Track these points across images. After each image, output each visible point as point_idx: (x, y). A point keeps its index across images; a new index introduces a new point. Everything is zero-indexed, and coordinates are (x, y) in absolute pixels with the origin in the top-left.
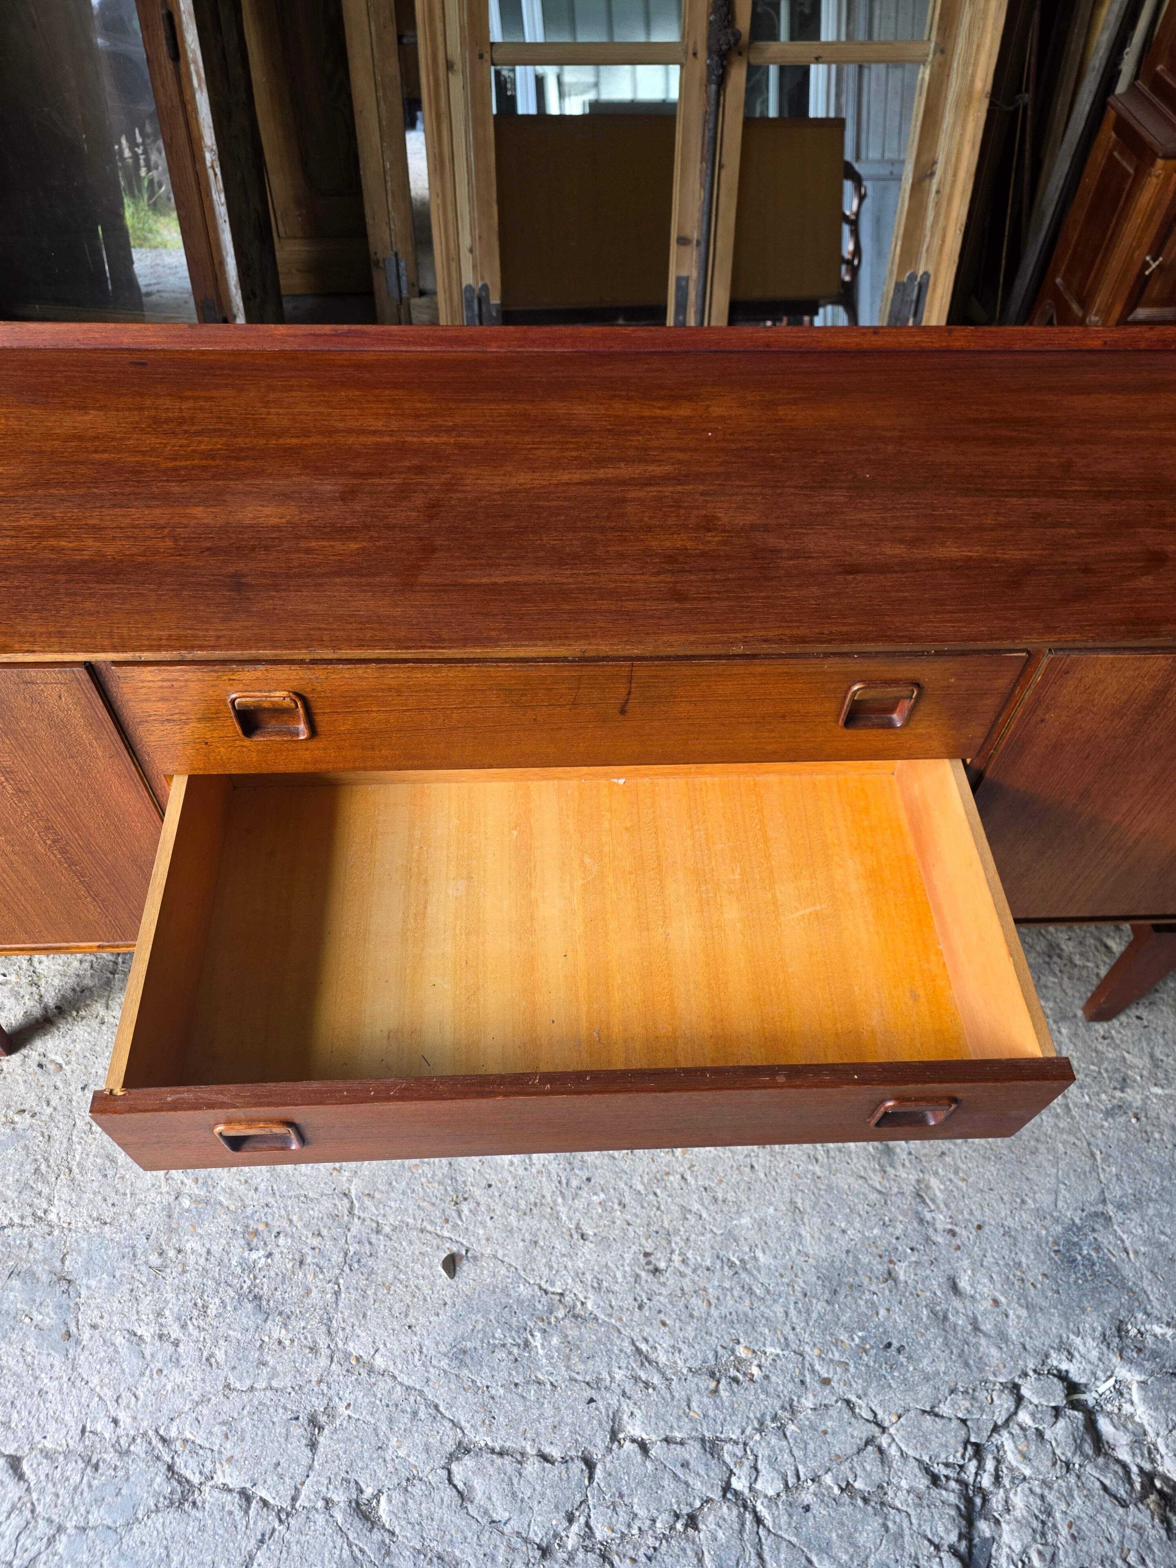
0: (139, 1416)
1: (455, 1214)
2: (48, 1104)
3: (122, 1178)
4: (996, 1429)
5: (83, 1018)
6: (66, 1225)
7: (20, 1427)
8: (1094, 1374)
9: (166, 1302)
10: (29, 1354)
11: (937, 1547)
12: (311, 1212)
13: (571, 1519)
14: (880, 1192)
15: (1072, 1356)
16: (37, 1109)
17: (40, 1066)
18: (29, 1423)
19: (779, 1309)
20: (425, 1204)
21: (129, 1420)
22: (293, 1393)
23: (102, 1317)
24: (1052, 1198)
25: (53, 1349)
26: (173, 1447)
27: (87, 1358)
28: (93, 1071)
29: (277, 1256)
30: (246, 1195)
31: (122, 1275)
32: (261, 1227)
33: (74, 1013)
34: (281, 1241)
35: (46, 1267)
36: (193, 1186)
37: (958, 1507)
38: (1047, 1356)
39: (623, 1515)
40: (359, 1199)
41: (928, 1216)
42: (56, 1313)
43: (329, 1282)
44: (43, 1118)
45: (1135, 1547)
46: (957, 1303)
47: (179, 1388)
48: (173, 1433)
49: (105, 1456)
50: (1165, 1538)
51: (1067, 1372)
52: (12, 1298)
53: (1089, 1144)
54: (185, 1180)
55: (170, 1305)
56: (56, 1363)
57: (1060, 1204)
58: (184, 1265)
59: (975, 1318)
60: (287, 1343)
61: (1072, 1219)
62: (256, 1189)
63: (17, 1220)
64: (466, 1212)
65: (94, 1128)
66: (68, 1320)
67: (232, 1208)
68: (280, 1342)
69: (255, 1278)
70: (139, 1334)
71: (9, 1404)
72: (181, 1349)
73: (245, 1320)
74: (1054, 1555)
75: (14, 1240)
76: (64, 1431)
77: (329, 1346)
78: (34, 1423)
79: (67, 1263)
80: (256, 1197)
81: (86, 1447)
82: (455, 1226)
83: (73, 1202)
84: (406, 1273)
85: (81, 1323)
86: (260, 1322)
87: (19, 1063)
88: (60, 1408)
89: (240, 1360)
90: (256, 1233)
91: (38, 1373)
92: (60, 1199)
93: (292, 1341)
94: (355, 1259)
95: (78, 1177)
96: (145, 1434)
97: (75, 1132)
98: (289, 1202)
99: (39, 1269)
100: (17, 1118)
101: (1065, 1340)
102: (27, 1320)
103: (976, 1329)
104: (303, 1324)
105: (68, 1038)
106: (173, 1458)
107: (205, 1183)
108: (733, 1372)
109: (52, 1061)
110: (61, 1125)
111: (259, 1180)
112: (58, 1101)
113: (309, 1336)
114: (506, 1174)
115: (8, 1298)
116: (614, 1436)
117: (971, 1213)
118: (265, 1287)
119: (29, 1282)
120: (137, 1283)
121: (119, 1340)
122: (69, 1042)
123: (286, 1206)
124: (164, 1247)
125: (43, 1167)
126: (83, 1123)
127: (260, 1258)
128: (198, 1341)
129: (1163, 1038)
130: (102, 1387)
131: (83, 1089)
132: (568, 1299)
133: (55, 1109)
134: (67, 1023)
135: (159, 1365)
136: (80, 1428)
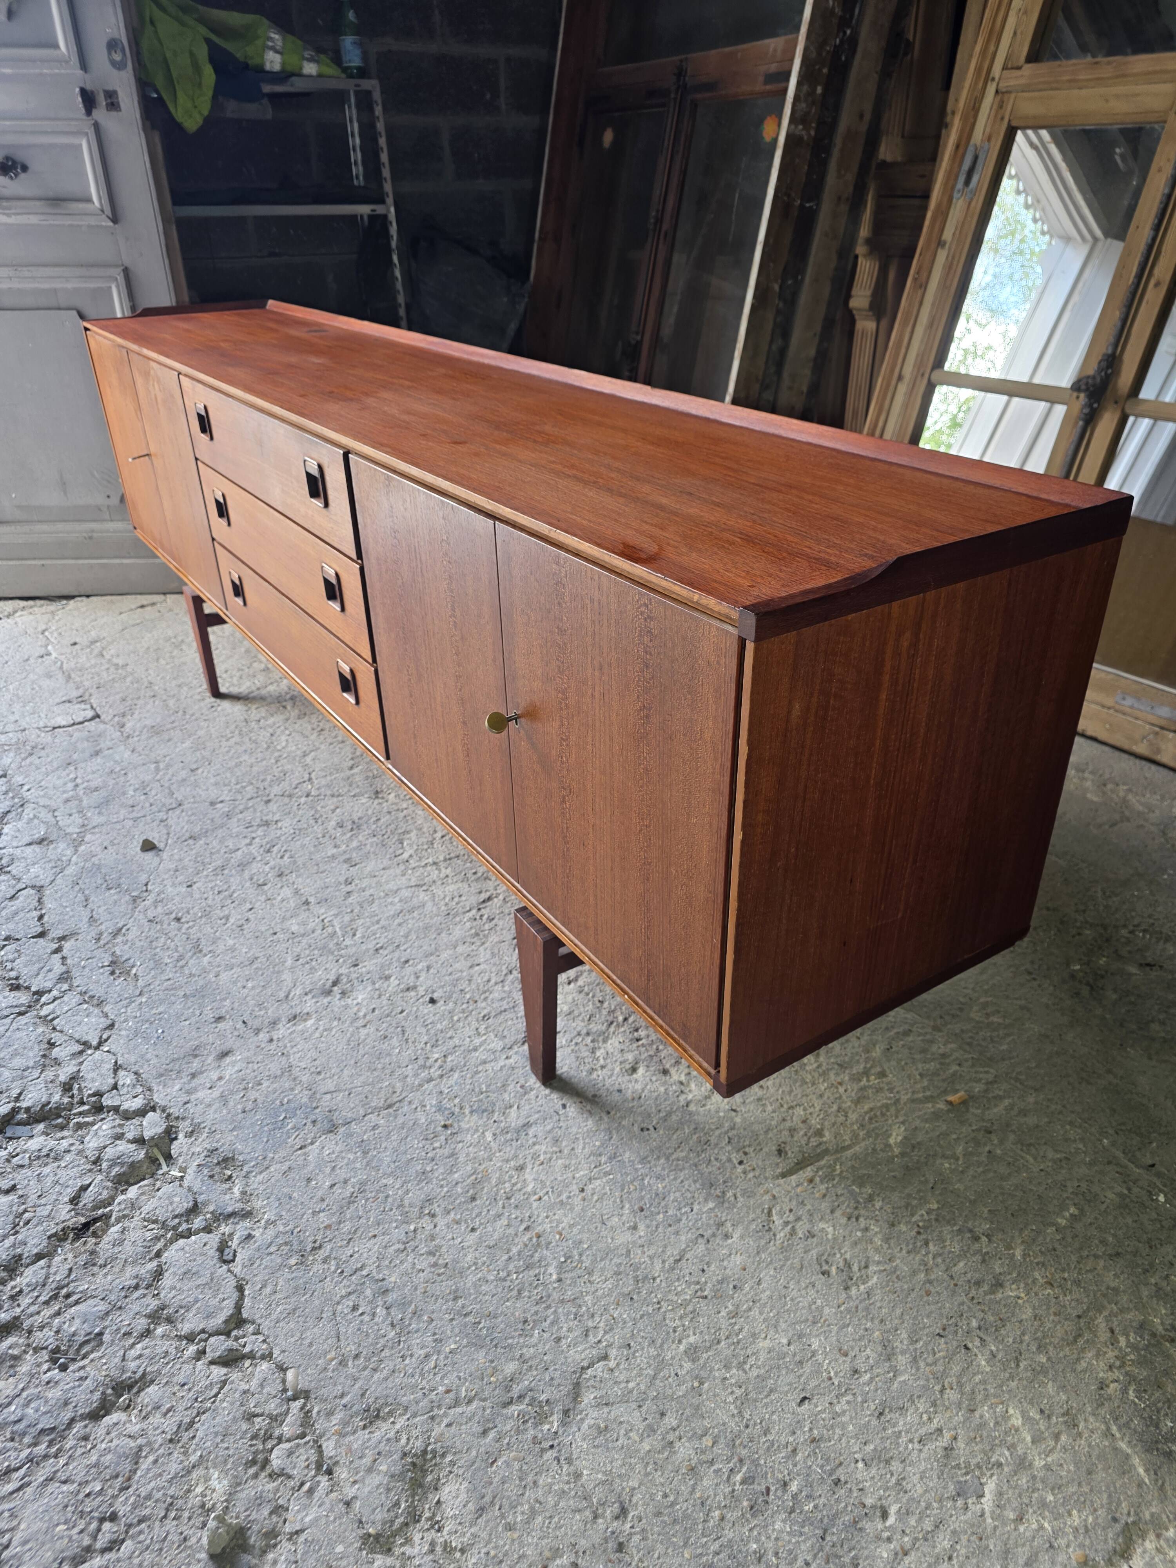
0: (33, 795)
4: (116, 1109)
8: (180, 1155)
9: (96, 780)
11: (17, 1099)
12: (164, 799)
13: (6, 939)
14: (287, 997)
15: (190, 1136)
17: (210, 708)
19: (171, 976)
20: (186, 829)
22: (56, 829)
23: (82, 769)
24: (333, 1089)
25: (61, 763)
26: (19, 809)
27: (59, 772)
29: (132, 799)
37: (49, 1103)
38: (183, 1119)
39: (11, 957)
41: (280, 1025)
45: (38, 1214)
46: (211, 1059)
50: (48, 1233)
51: (176, 1139)
53: (400, 1101)
57: (328, 1096)
59: (202, 1073)
61: (317, 1107)
64: (187, 842)
66: (77, 761)
67: (157, 778)
68: (85, 815)
69: (118, 797)
70: (76, 779)
72: (72, 792)
73: (93, 802)
74: (22, 1166)
75: (114, 736)
77: (87, 830)
80: (166, 781)
82: (175, 842)
83: (141, 741)
84: (139, 837)
85: (77, 765)
86: (94, 807)
87: (210, 702)
89: (71, 808)
90: (143, 789)
92: (141, 737)
93: (86, 819)
94: (142, 820)
95: (155, 737)
101: (202, 1125)
103: (193, 1076)
108: (117, 972)
109: (217, 708)
116: (63, 938)
117: (292, 1047)
129: (553, 1128)
132: (145, 894)
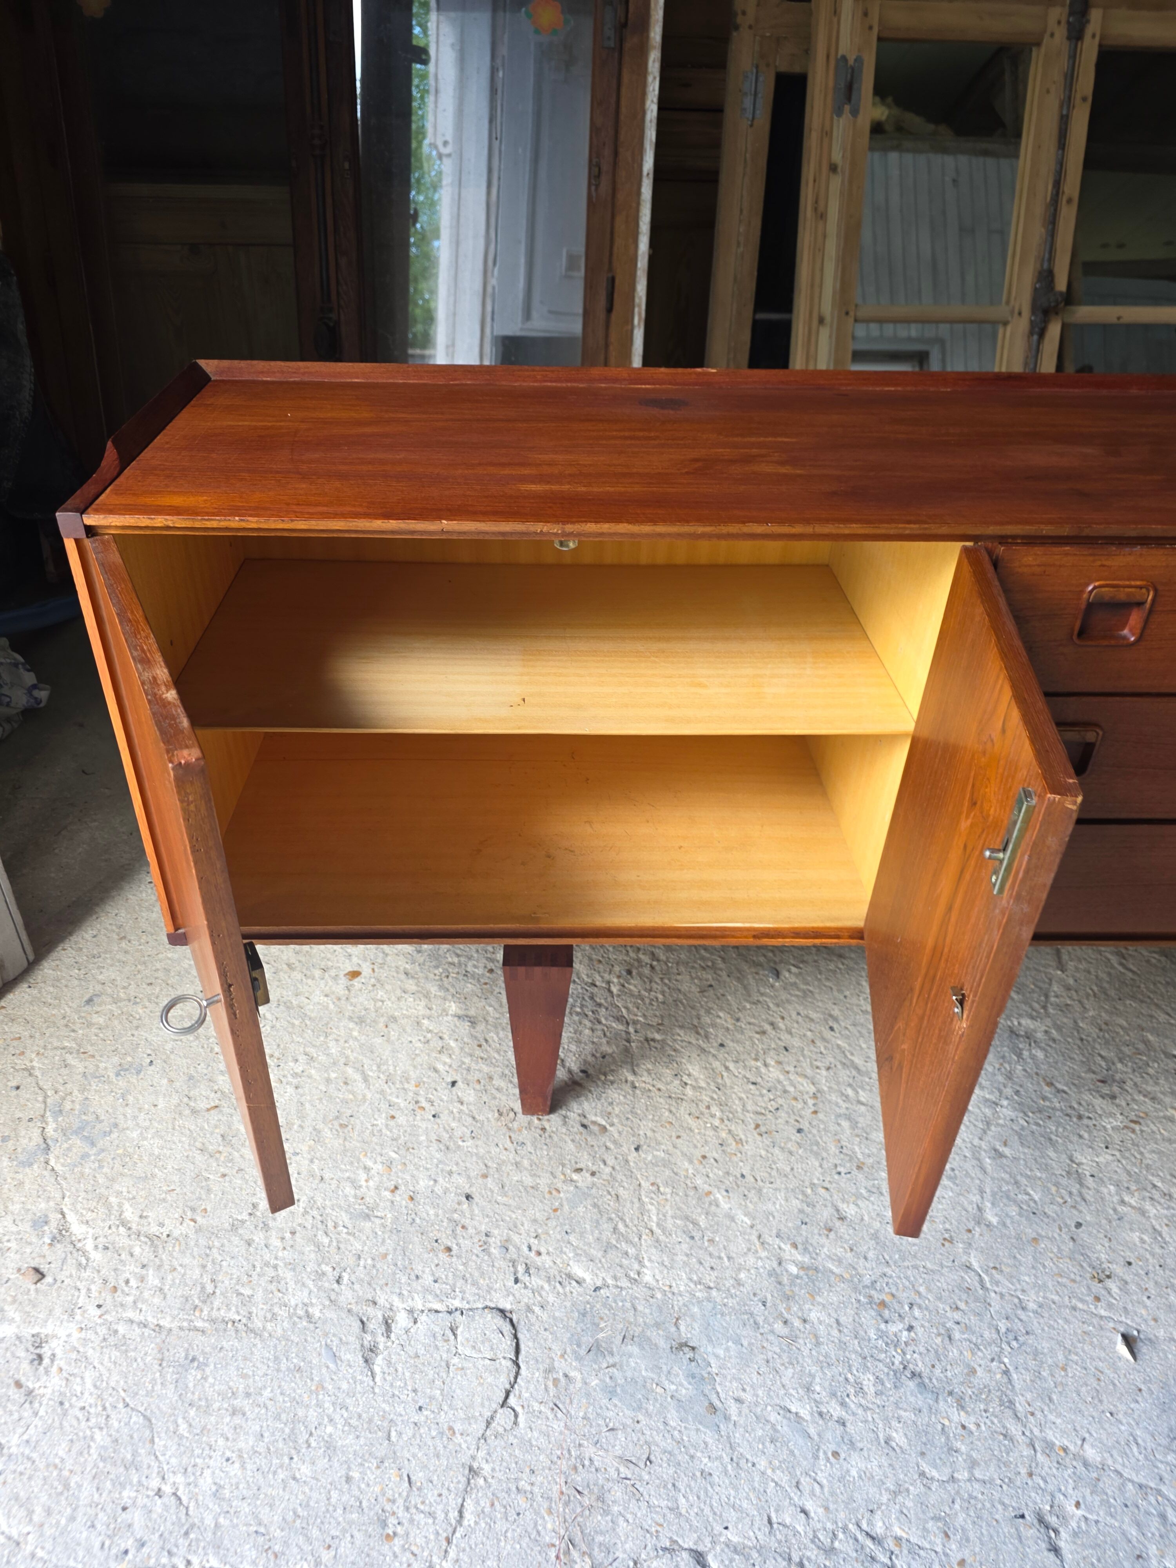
0: (831, 1506)
1: (1103, 1292)
2: (605, 1163)
3: (711, 1241)
5: (612, 1083)
6: (667, 1288)
7: (692, 1513)
9: (812, 1376)
10: (675, 1429)
12: (938, 1284)
16: (594, 1168)
17: (584, 1126)
18: (702, 1510)
20: (1064, 1280)
21: (821, 1511)
22: (1005, 1487)
23: (744, 1390)
25: (700, 1423)
26: (886, 1546)
27: (743, 1436)
28: (641, 1133)
29: (919, 1330)
30: (857, 1263)
31: (750, 1344)
32: (887, 1299)
33: (603, 1078)
34: (917, 1312)
35: (661, 1332)
36: (793, 1251)
40: (986, 1272)
42: (690, 1383)
43: (993, 1360)
44: (605, 1177)
47: (866, 1476)
48: (879, 1529)
49: (809, 1554)
52: (633, 1364)
54: (783, 1246)
55: (817, 1380)
56: (710, 1441)
58: (816, 1337)
60: (973, 1427)
62: (866, 1258)
63: (610, 1282)
64: (1115, 1290)
65: (662, 1189)
66: (706, 1392)
67: (846, 1276)
68: (964, 1427)
69: (904, 1353)
70: (794, 1410)
71: (670, 1486)
72: (850, 1428)
73: (912, 1399)
75: (615, 1302)
76: (747, 1520)
77: (1023, 1433)
78: (707, 1510)
79: (682, 1328)
80: (868, 1265)
81: (780, 1542)
82: (1110, 1306)
83: (666, 1263)
84: (1077, 1354)
85: (722, 1396)
86: (931, 1402)
87: (561, 1123)
88: (732, 1492)
89: (925, 1444)
90: (883, 1304)
91: (692, 1451)
92: (650, 1260)
93: (978, 1425)
94: (1011, 1336)
95: (662, 1238)
96: (845, 1529)
97: (643, 1193)
98: (909, 1273)
99: (652, 1333)
100: (575, 1177)
102: (659, 1390)
104: (982, 1407)
105: (603, 1100)
106: (891, 1559)
107: (805, 1249)
109: (594, 1123)
110: (625, 1184)
111: (865, 1248)
112: (613, 1161)
113: (996, 1421)
114: (1141, 1251)
115: (628, 1365)
118: (920, 1364)
119: (647, 1347)
120: (770, 1354)
121: (773, 1417)
122: (606, 1104)
123: (907, 1278)
124: (786, 1315)
125: (621, 1226)
126: (648, 1184)
127: (900, 1331)
128: (866, 1421)
130: (773, 1470)
131: (637, 1149)
133: (613, 1168)
134: (598, 1086)
135: (833, 1447)
136: (766, 1518)
